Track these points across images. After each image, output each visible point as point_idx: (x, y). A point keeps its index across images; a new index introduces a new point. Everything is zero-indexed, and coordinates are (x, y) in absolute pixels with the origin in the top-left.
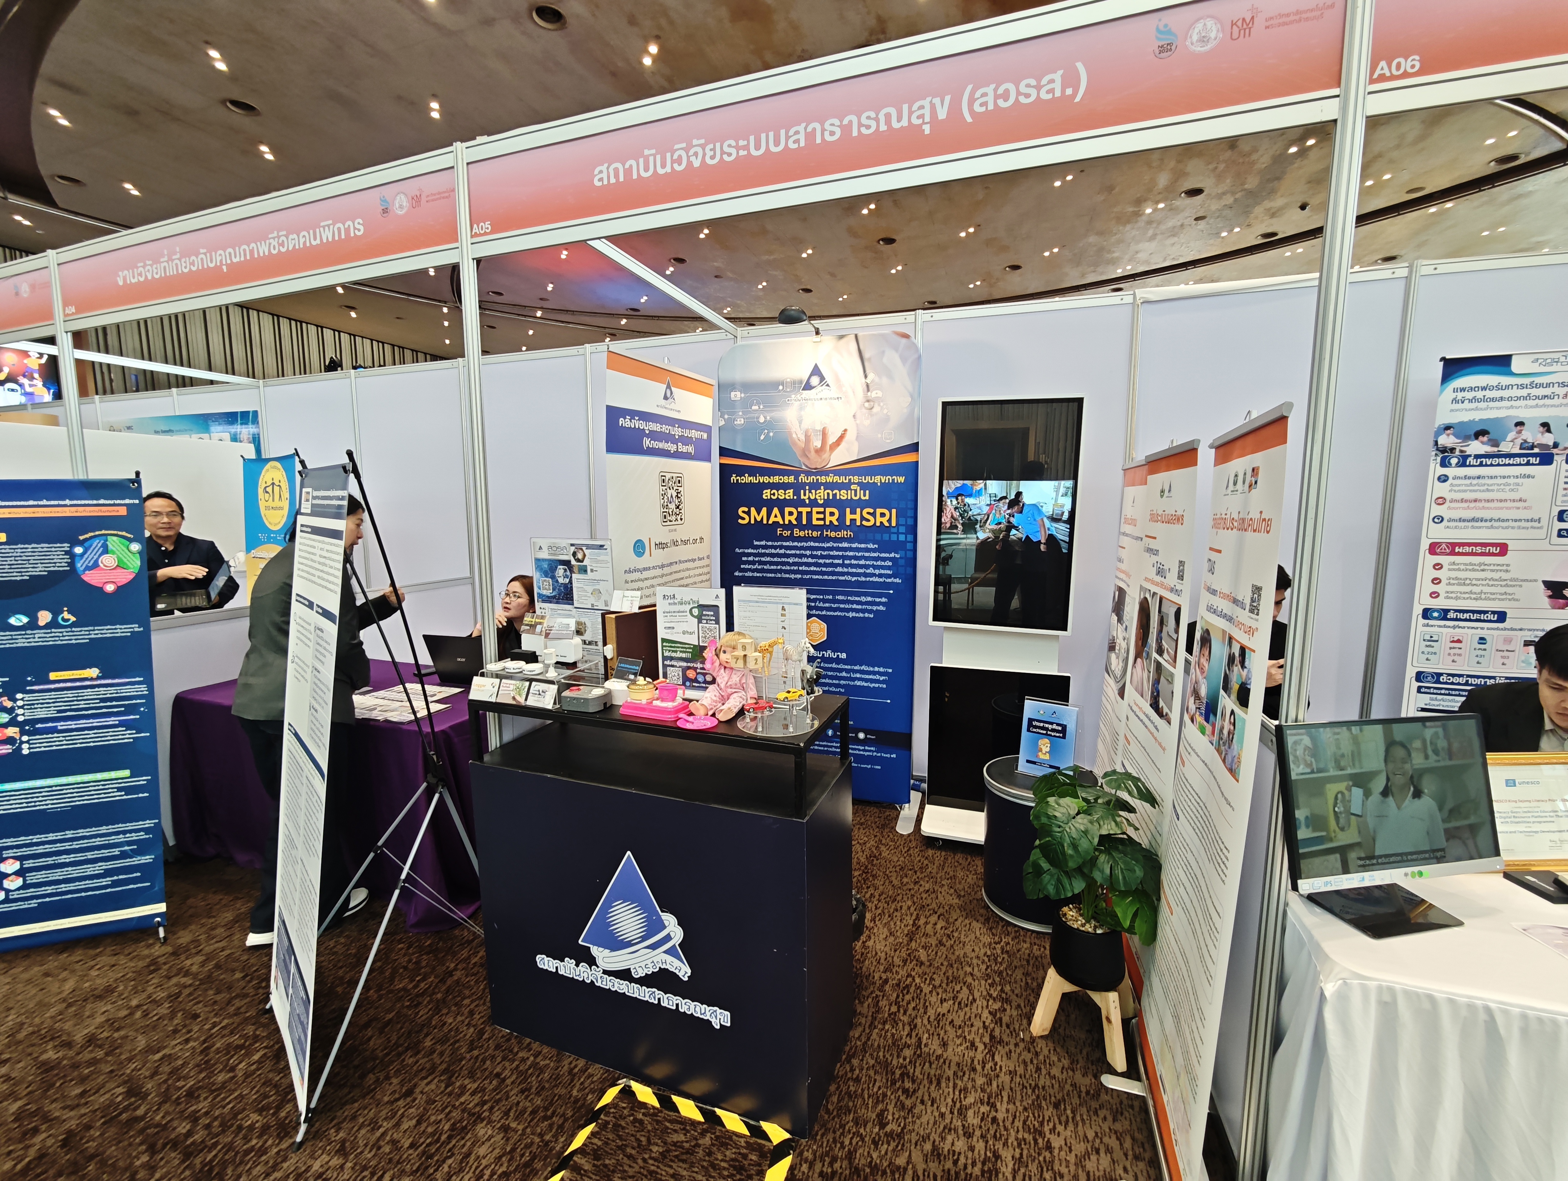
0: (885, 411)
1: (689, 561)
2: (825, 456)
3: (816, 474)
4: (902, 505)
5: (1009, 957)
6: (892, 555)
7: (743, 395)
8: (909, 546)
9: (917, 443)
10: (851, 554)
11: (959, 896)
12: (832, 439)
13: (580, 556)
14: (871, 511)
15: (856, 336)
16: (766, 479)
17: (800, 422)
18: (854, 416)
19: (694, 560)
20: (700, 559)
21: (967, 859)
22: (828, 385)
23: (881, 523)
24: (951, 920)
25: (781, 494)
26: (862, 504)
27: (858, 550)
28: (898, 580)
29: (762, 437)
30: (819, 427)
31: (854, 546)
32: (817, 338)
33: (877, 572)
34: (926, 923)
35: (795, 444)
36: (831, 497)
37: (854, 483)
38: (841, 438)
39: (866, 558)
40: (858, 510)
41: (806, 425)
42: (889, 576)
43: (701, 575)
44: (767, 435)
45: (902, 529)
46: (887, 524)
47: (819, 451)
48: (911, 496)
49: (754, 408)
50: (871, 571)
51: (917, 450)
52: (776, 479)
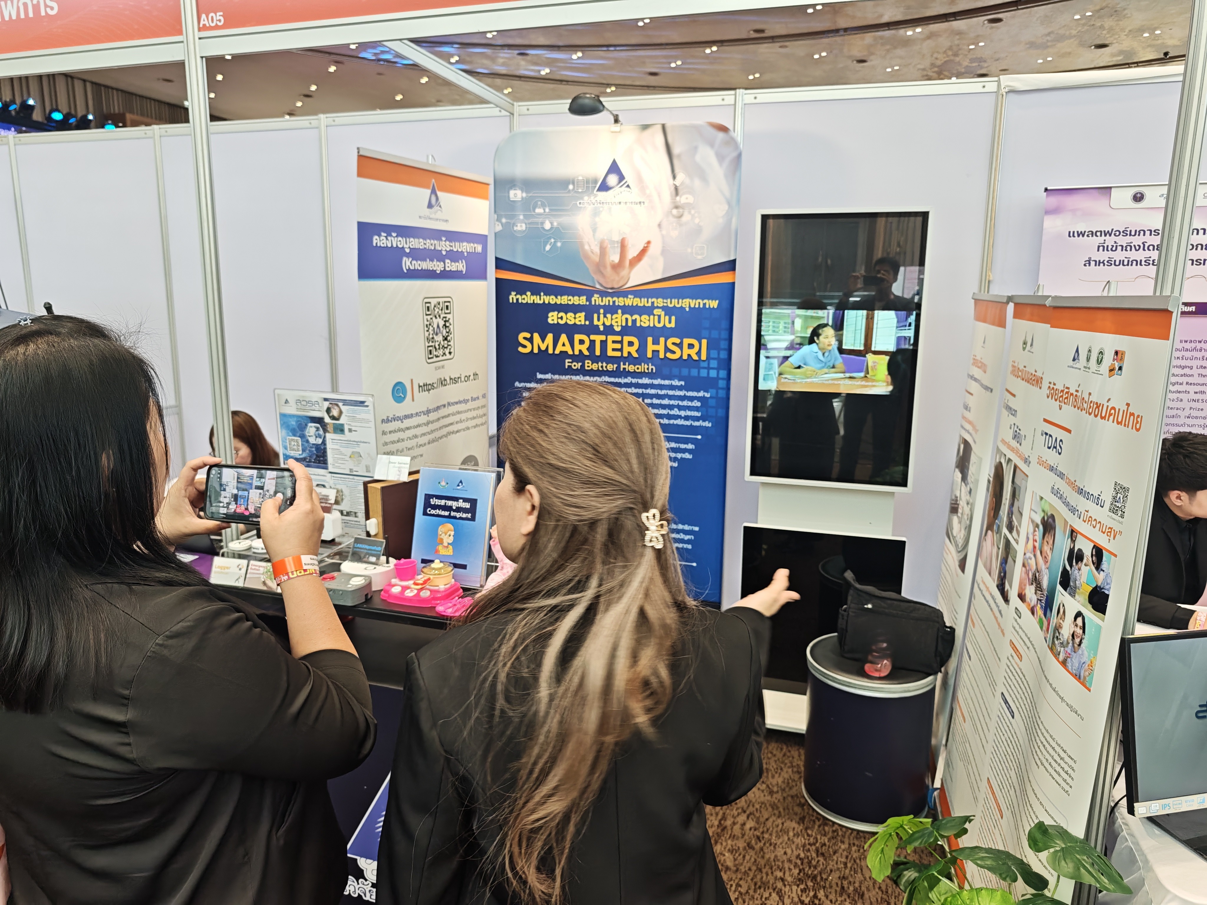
0: (697, 221)
1: (460, 402)
2: (624, 273)
3: (612, 295)
4: (715, 334)
5: (825, 860)
6: (701, 394)
7: (524, 195)
8: (722, 384)
9: (734, 261)
10: (653, 391)
11: (771, 793)
12: (632, 253)
13: (335, 412)
14: (678, 341)
15: (664, 127)
16: (551, 299)
17: (594, 230)
18: (659, 225)
19: (466, 401)
20: (473, 399)
21: (782, 749)
22: (628, 186)
23: (689, 355)
24: (762, 820)
25: (570, 318)
26: (666, 333)
27: (661, 387)
28: (707, 424)
29: (548, 248)
30: (617, 238)
31: (656, 382)
32: (617, 128)
33: (683, 413)
34: (734, 823)
35: (587, 257)
36: (630, 324)
37: (658, 307)
38: (644, 251)
39: (671, 397)
40: (662, 340)
41: (601, 234)
42: (697, 419)
43: (474, 418)
44: (554, 246)
45: (714, 364)
46: (695, 357)
47: (617, 267)
48: (724, 324)
49: (539, 210)
50: (675, 412)
51: (733, 269)
52: (564, 300)
